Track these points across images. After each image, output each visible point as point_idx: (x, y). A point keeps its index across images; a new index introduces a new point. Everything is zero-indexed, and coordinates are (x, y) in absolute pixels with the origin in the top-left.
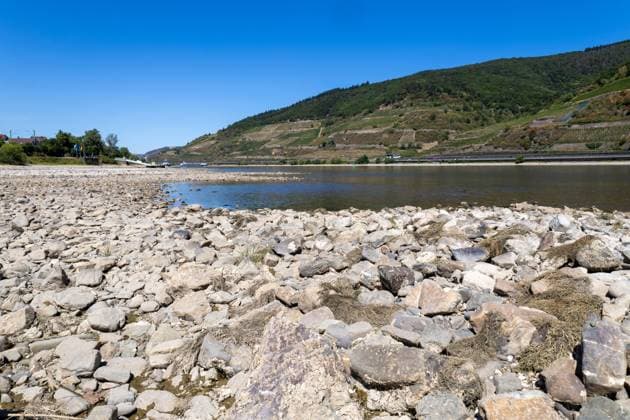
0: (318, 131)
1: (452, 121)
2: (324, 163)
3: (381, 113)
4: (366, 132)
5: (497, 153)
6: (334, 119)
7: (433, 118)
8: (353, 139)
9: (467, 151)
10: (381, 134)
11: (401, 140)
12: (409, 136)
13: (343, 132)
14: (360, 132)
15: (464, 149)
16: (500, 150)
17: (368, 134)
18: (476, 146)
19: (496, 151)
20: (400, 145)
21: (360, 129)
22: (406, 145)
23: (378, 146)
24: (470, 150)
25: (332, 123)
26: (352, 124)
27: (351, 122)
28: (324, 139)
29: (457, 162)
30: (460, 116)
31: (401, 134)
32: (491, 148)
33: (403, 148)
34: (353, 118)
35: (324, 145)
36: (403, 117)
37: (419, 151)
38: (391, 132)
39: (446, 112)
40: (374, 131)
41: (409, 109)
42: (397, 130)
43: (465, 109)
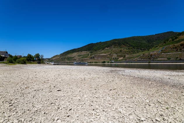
0: (89, 54)
1: (126, 52)
2: (92, 63)
3: (106, 50)
4: (103, 55)
5: (142, 61)
6: (93, 51)
7: (121, 51)
8: (99, 56)
9: (133, 60)
10: (107, 55)
11: (113, 57)
12: (115, 56)
13: (96, 55)
14: (101, 55)
15: (132, 59)
16: (143, 60)
17: (104, 55)
18: (136, 59)
19: (141, 60)
20: (113, 58)
21: (101, 54)
22: (115, 58)
23: (107, 58)
25: (92, 52)
26: (99, 53)
28: (91, 56)
29: (131, 63)
30: (128, 51)
31: (113, 55)
33: (114, 59)
34: (98, 51)
35: (91, 58)
36: (112, 51)
37: (118, 60)
38: (110, 55)
39: (124, 49)
40: (105, 54)
41: (114, 49)
42: (111, 54)
43: (129, 49)
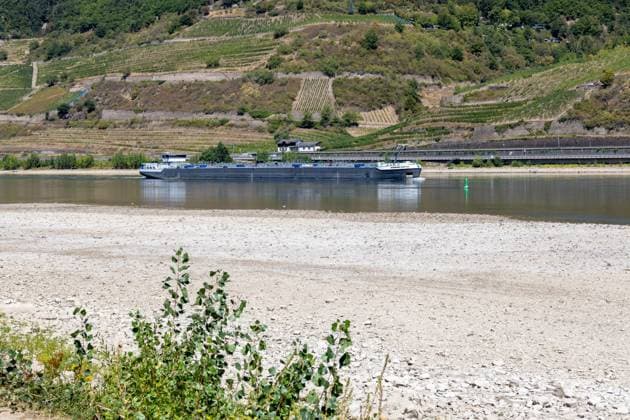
1: (419, 54)
2: (89, 164)
3: (218, 28)
4: (189, 77)
5: (598, 142)
6: (67, 38)
7: (371, 44)
8: (152, 97)
9: (510, 135)
10: (236, 85)
12: (314, 93)
13: (118, 77)
14: (170, 78)
15: (499, 130)
16: (602, 132)
17: (199, 85)
18: (536, 122)
19: (590, 134)
20: (298, 117)
21: (170, 69)
22: (317, 117)
23: (233, 118)
24: (519, 132)
25: (66, 49)
26: (139, 55)
27: (133, 49)
28: (61, 94)
30: (437, 42)
31: (296, 83)
32: (577, 128)
33: (307, 124)
34: (134, 37)
35: (63, 112)
36: (286, 41)
37: (352, 132)
38: (267, 81)
39: (400, 29)
40: (213, 76)
41: (295, 17)
42: (280, 76)
43: (444, 24)
